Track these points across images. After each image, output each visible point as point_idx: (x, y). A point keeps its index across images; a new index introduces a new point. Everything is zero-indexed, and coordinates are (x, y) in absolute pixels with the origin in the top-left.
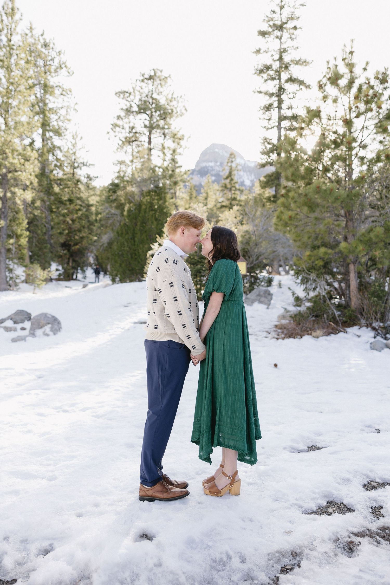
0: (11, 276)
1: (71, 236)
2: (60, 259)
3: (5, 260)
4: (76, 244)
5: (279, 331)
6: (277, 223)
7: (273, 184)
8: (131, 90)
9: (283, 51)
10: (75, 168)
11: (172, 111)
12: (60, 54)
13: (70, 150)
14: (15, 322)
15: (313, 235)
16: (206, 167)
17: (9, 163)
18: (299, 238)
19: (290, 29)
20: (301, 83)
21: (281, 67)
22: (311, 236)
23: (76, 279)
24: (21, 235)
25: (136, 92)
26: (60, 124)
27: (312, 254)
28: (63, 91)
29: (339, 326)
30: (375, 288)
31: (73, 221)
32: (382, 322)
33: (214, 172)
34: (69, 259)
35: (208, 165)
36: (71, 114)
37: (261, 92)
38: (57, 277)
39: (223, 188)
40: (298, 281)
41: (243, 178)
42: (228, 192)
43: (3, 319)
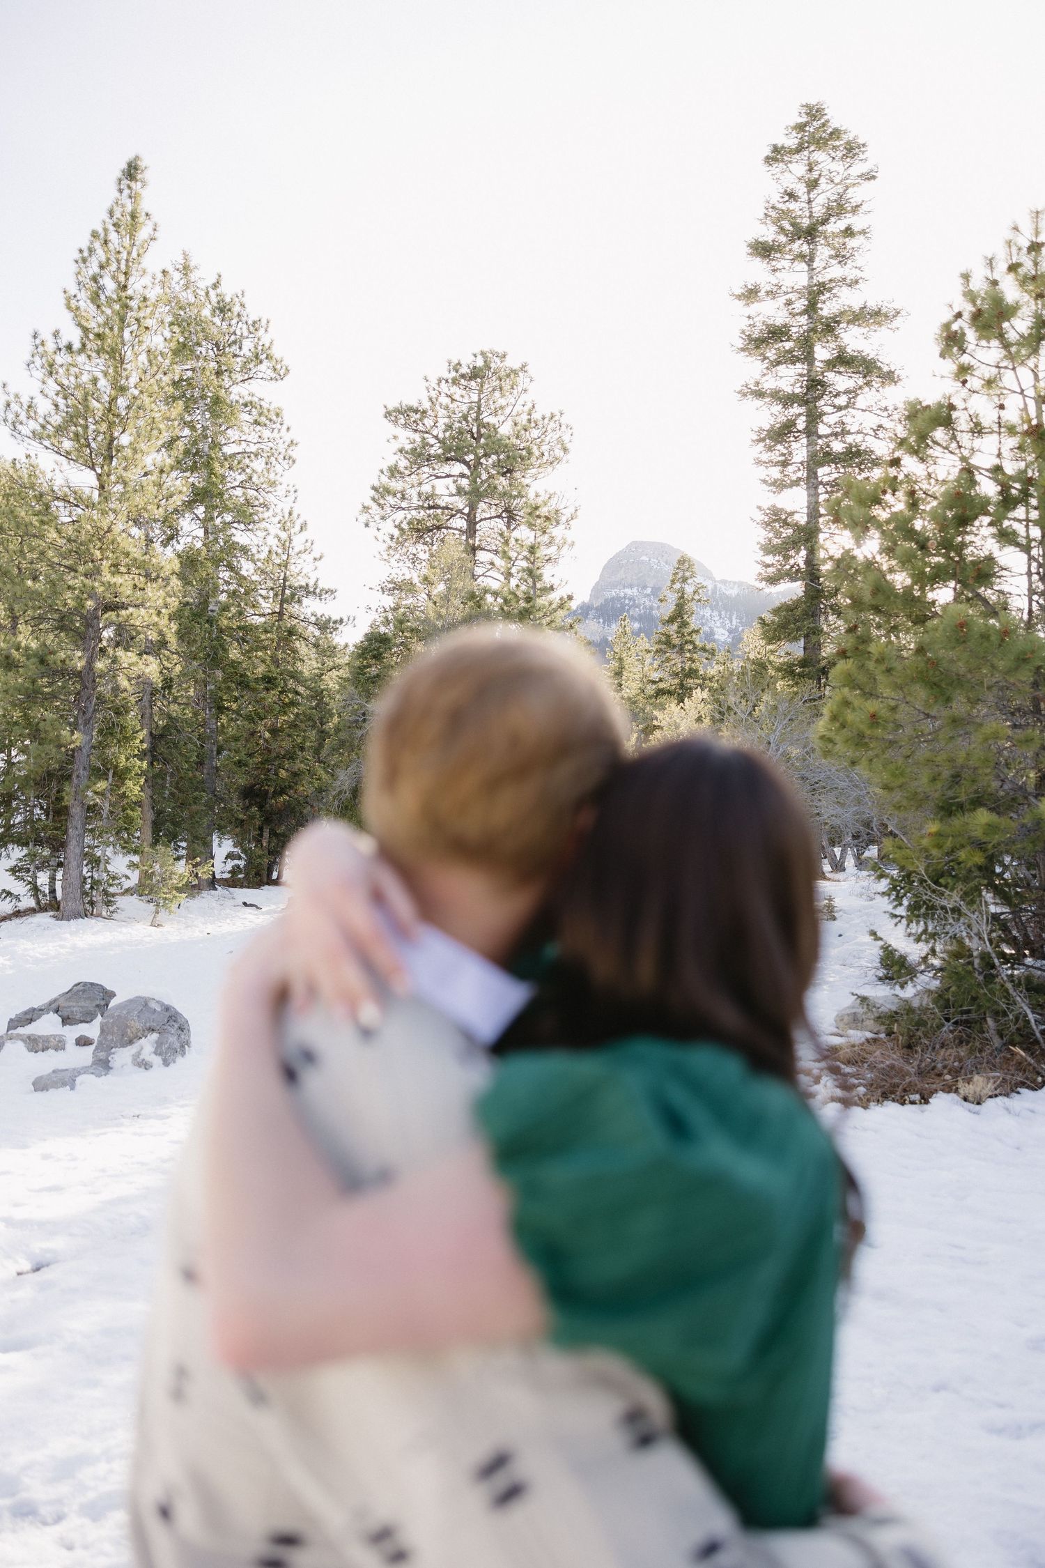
0: (96, 876)
1: (267, 771)
2: (239, 828)
3: (82, 837)
4: (282, 792)
6: (831, 735)
7: (798, 629)
8: (426, 405)
9: (815, 294)
10: (285, 600)
11: (530, 453)
12: (256, 329)
13: (274, 556)
14: (66, 1021)
15: (946, 773)
16: (618, 598)
17: (103, 584)
18: (901, 780)
19: (834, 235)
20: (868, 367)
21: (812, 331)
22: (939, 775)
24: (128, 770)
25: (438, 407)
26: (252, 493)
27: (944, 828)
28: (260, 414)
31: (274, 731)
33: (635, 612)
34: (261, 829)
35: (622, 595)
36: (278, 468)
37: (760, 394)
38: (227, 876)
39: (663, 647)
40: (901, 911)
41: (712, 624)
42: (674, 656)
43: (34, 1010)
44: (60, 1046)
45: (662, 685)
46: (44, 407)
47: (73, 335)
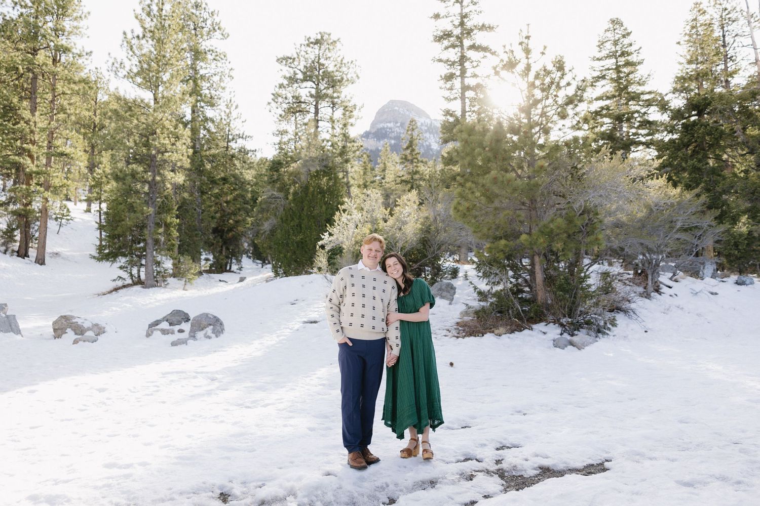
0: (158, 269)
1: (224, 220)
2: (210, 246)
3: (152, 252)
4: (231, 230)
5: (460, 328)
8: (295, 56)
9: (464, 16)
10: (229, 141)
11: (342, 79)
12: (213, 15)
13: (223, 121)
14: (171, 324)
15: (494, 227)
16: (384, 128)
17: (160, 144)
18: (479, 230)
20: (485, 49)
21: (462, 33)
22: (491, 227)
23: (230, 271)
24: (171, 223)
25: (300, 57)
26: (213, 92)
27: (493, 245)
28: (217, 56)
29: (523, 322)
30: (560, 282)
31: (227, 202)
32: (570, 318)
33: (393, 135)
34: (222, 247)
35: (386, 127)
36: (226, 81)
37: (440, 60)
38: (208, 268)
39: (403, 160)
40: (480, 274)
41: (430, 141)
42: (409, 165)
43: (158, 321)
44: (173, 333)
45: (403, 178)
46: (127, 64)
47: (139, 31)
